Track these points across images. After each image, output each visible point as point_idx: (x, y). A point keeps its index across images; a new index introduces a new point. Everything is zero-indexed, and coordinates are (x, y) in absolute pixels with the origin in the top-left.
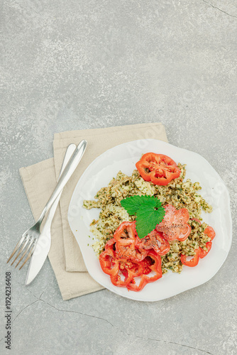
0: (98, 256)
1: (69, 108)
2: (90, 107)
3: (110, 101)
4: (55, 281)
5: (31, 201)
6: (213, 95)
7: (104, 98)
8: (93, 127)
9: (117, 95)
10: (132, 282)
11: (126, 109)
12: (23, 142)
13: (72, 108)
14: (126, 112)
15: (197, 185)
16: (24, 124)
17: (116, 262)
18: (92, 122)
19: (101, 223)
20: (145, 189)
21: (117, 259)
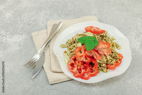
0: (67, 65)
1: (55, 13)
2: (64, 13)
3: (73, 11)
4: (46, 77)
5: (36, 45)
6: (118, 9)
7: (70, 10)
8: (65, 19)
9: (76, 9)
10: (83, 75)
11: (80, 14)
12: (33, 25)
13: (56, 13)
14: (80, 15)
15: (113, 38)
16: (34, 19)
17: (76, 65)
18: (65, 18)
19: (69, 52)
20: (89, 34)
21: (77, 64)
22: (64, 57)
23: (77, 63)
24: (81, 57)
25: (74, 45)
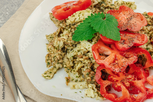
19: (74, 75)
20: (81, 16)
21: (117, 81)
22: (75, 91)
23: (114, 78)
24: (114, 62)
25: (70, 55)
